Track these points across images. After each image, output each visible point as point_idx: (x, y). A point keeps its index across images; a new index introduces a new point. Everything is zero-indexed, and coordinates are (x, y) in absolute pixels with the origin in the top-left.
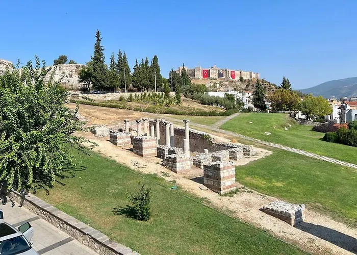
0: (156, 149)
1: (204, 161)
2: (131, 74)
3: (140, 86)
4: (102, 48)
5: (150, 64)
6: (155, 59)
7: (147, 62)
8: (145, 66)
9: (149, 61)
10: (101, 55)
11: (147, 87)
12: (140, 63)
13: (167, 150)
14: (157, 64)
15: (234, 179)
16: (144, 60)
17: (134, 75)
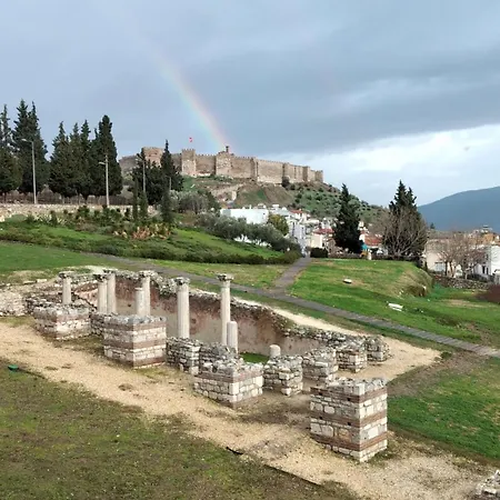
0: (164, 346)
1: (292, 375)
2: (48, 157)
3: (69, 189)
5: (92, 137)
6: (106, 125)
7: (86, 130)
8: (80, 139)
9: (91, 128)
11: (85, 191)
12: (69, 132)
13: (197, 349)
14: (110, 138)
15: (385, 420)
16: (80, 126)
17: (54, 161)
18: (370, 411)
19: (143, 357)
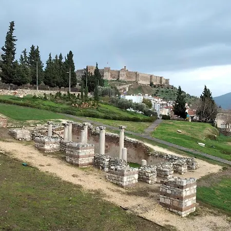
0: (93, 158)
3: (52, 84)
4: (14, 38)
5: (63, 60)
6: (70, 55)
7: (61, 57)
8: (58, 61)
9: (63, 57)
10: (12, 45)
11: (60, 85)
12: (53, 58)
13: (108, 160)
14: (72, 61)
15: (195, 198)
17: (46, 71)
18: (188, 193)
19: (83, 162)
